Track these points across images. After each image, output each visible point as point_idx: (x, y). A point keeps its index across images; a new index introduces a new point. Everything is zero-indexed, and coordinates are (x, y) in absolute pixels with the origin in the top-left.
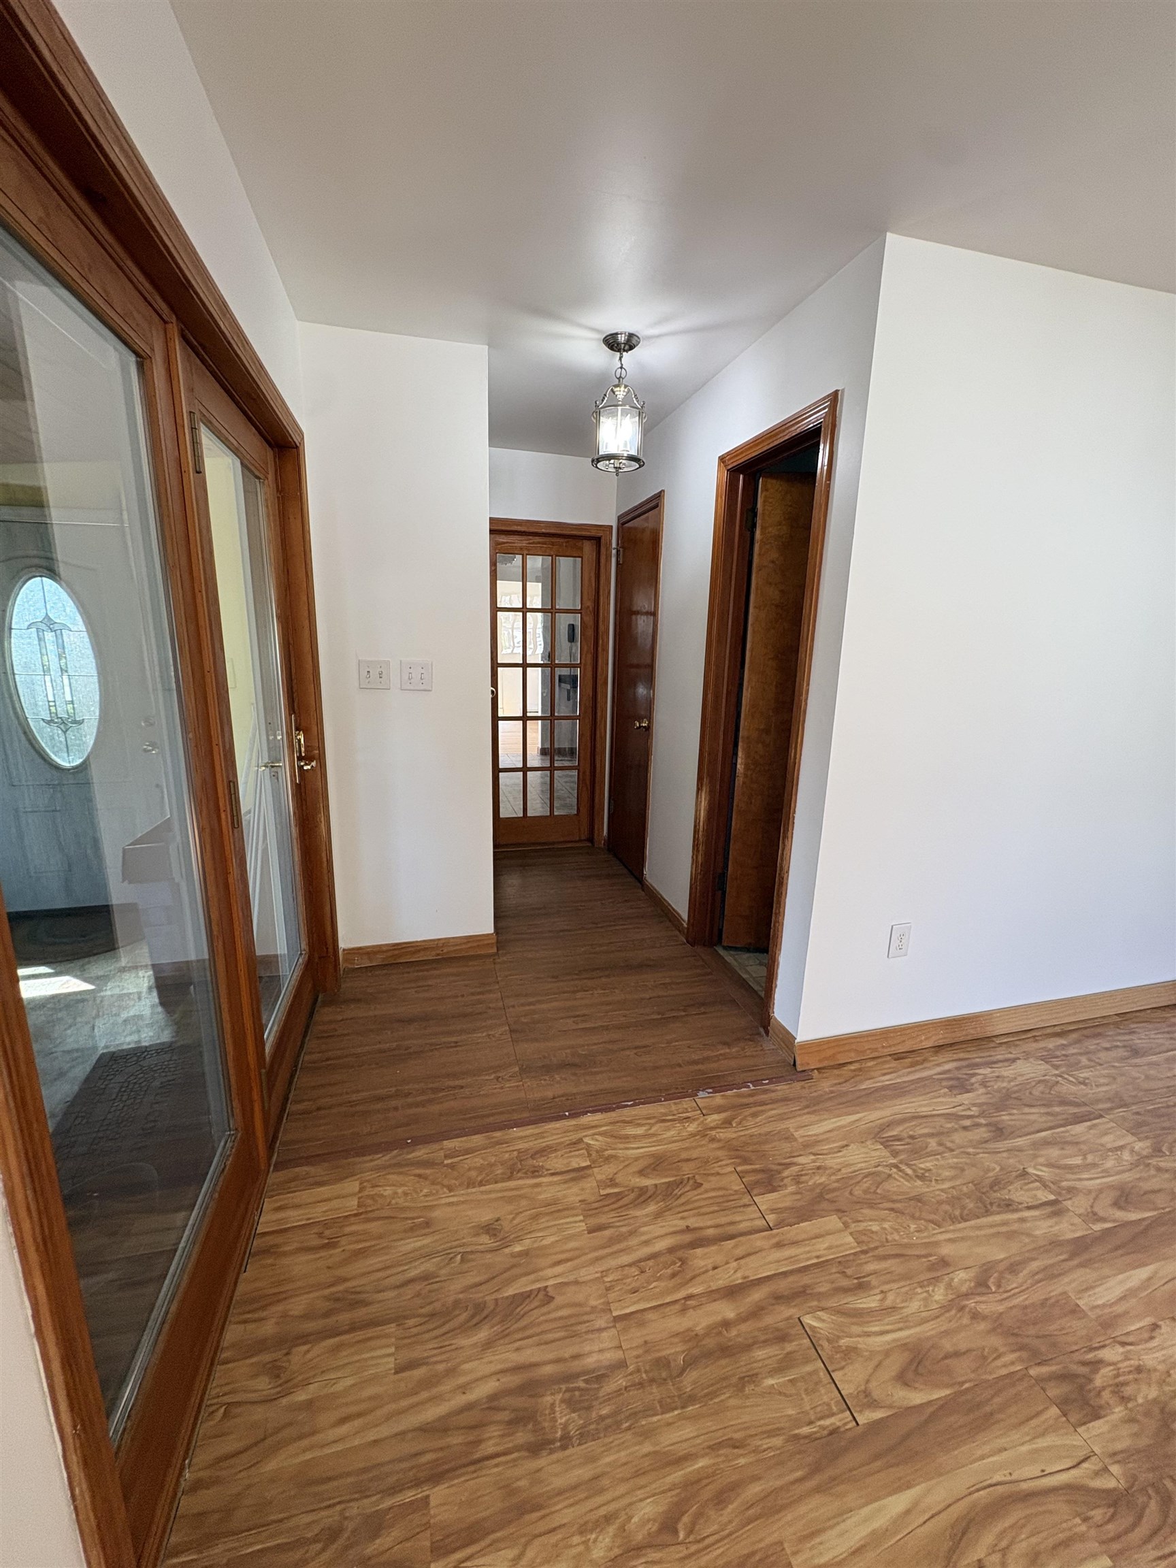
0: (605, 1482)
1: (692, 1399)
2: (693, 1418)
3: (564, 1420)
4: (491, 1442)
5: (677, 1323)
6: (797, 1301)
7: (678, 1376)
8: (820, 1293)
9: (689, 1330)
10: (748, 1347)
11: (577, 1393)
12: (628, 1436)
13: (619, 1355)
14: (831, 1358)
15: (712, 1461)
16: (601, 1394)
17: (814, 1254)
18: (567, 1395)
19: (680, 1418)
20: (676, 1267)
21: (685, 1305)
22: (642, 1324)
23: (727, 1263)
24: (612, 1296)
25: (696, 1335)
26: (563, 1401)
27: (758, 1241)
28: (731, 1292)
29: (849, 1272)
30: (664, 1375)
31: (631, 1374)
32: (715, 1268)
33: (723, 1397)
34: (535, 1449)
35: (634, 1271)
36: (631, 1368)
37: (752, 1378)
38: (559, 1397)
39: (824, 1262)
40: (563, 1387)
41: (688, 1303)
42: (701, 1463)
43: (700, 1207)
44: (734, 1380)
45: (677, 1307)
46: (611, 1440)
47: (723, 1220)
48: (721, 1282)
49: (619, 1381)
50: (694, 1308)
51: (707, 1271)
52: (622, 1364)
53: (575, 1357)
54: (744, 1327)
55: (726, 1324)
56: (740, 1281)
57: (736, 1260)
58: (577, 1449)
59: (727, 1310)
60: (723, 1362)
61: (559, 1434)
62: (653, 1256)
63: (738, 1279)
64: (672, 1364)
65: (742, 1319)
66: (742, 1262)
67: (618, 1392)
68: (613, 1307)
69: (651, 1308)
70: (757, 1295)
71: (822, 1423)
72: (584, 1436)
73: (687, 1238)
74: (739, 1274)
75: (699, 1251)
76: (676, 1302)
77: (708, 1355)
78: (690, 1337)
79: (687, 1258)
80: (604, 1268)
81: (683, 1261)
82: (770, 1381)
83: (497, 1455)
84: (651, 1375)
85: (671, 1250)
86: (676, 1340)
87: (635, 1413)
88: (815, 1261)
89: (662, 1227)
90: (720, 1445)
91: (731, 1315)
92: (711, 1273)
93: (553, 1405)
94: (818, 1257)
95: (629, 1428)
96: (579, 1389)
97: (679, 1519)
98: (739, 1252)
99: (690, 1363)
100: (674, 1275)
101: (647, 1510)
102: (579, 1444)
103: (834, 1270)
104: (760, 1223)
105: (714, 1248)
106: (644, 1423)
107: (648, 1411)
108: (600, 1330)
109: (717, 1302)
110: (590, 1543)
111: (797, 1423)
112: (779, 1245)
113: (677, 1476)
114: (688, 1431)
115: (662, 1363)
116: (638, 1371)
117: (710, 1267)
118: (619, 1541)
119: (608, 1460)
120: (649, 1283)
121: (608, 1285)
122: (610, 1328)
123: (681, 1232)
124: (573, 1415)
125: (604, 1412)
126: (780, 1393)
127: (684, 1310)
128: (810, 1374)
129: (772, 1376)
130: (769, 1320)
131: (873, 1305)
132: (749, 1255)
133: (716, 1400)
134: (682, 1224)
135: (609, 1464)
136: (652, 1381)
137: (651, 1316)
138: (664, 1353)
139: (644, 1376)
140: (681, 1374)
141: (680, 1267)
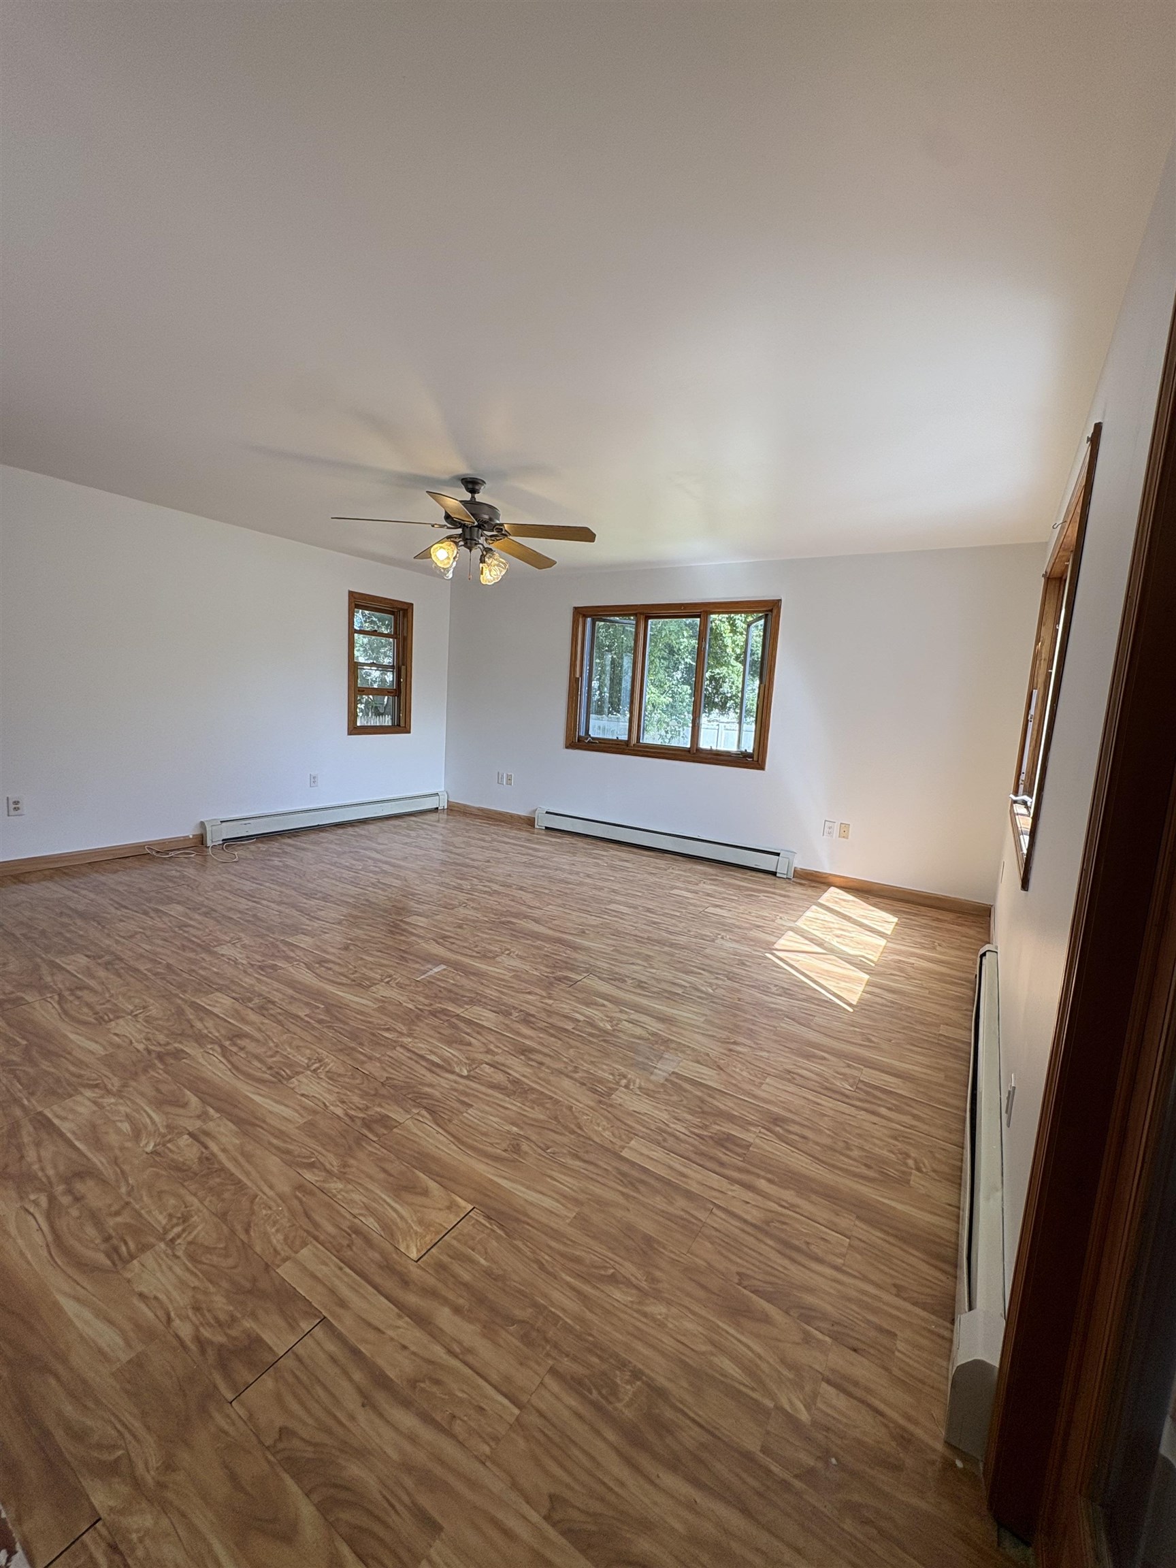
0: (631, 1329)
1: (535, 1305)
2: (545, 1296)
3: (628, 1387)
4: (692, 1434)
5: (485, 1350)
6: (398, 1268)
7: (528, 1323)
8: (382, 1256)
9: (484, 1336)
10: (466, 1285)
11: (604, 1392)
12: (594, 1333)
13: (548, 1380)
14: (437, 1233)
15: (561, 1272)
16: (587, 1372)
17: (338, 1272)
18: (612, 1399)
19: (553, 1305)
20: (426, 1385)
21: (463, 1353)
22: (508, 1379)
23: (392, 1339)
24: (502, 1430)
25: (485, 1327)
26: (619, 1400)
27: (346, 1324)
28: (421, 1320)
29: (345, 1242)
30: (534, 1334)
31: (555, 1359)
32: (405, 1347)
33: (518, 1285)
34: (661, 1393)
35: (458, 1428)
36: (551, 1362)
37: (488, 1273)
38: (619, 1405)
39: (343, 1262)
40: (610, 1408)
41: (458, 1350)
42: (568, 1279)
43: (326, 1410)
44: (500, 1284)
45: (470, 1358)
46: (608, 1343)
47: (333, 1370)
48: (418, 1334)
49: (566, 1365)
50: (460, 1343)
51: (414, 1353)
52: (553, 1371)
53: (580, 1417)
54: (451, 1296)
55: (457, 1310)
56: (407, 1319)
57: (383, 1333)
58: (634, 1362)
59: (444, 1318)
60: (490, 1296)
61: (638, 1383)
62: (427, 1418)
63: (404, 1322)
64: (522, 1333)
65: (446, 1301)
66: (382, 1327)
67: (575, 1359)
68: (512, 1420)
69: (486, 1380)
70: (412, 1299)
71: (488, 1225)
72: (623, 1365)
73: (381, 1398)
74: (400, 1323)
75: (391, 1374)
76: (466, 1363)
77: (493, 1309)
78: (489, 1331)
79: (409, 1381)
80: (477, 1465)
81: (413, 1383)
82: (483, 1261)
83: (694, 1421)
84: (543, 1343)
85: (406, 1404)
86: (502, 1342)
87: (577, 1336)
88: (347, 1270)
89: (379, 1435)
90: (548, 1273)
91: (446, 1311)
92: (413, 1348)
93: (628, 1406)
94: (341, 1269)
95: (591, 1335)
96: (600, 1393)
97: (605, 1276)
98: (371, 1335)
99: (512, 1320)
100: (437, 1382)
101: (619, 1295)
102: (630, 1362)
103: (350, 1253)
104: (319, 1333)
105: (381, 1362)
106: (578, 1327)
107: (568, 1329)
108: (541, 1414)
109: (441, 1326)
110: (664, 1316)
111: (498, 1238)
112: (343, 1304)
113: (586, 1288)
114: (556, 1295)
115: (525, 1339)
116: (548, 1355)
117: (406, 1353)
118: (647, 1301)
119: (620, 1337)
120: (461, 1401)
121: (493, 1444)
122: (533, 1406)
123: (375, 1408)
124: (619, 1382)
125: (597, 1361)
126: (486, 1253)
127: (469, 1351)
128: (459, 1241)
129: (479, 1262)
130: (431, 1281)
131: (372, 1220)
132: (369, 1324)
133: (523, 1288)
134: (362, 1416)
135: (621, 1334)
136: (547, 1340)
137: (494, 1377)
138: (518, 1343)
139: (548, 1348)
140: (523, 1322)
141: (424, 1382)
